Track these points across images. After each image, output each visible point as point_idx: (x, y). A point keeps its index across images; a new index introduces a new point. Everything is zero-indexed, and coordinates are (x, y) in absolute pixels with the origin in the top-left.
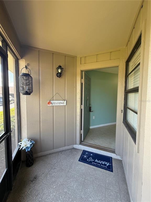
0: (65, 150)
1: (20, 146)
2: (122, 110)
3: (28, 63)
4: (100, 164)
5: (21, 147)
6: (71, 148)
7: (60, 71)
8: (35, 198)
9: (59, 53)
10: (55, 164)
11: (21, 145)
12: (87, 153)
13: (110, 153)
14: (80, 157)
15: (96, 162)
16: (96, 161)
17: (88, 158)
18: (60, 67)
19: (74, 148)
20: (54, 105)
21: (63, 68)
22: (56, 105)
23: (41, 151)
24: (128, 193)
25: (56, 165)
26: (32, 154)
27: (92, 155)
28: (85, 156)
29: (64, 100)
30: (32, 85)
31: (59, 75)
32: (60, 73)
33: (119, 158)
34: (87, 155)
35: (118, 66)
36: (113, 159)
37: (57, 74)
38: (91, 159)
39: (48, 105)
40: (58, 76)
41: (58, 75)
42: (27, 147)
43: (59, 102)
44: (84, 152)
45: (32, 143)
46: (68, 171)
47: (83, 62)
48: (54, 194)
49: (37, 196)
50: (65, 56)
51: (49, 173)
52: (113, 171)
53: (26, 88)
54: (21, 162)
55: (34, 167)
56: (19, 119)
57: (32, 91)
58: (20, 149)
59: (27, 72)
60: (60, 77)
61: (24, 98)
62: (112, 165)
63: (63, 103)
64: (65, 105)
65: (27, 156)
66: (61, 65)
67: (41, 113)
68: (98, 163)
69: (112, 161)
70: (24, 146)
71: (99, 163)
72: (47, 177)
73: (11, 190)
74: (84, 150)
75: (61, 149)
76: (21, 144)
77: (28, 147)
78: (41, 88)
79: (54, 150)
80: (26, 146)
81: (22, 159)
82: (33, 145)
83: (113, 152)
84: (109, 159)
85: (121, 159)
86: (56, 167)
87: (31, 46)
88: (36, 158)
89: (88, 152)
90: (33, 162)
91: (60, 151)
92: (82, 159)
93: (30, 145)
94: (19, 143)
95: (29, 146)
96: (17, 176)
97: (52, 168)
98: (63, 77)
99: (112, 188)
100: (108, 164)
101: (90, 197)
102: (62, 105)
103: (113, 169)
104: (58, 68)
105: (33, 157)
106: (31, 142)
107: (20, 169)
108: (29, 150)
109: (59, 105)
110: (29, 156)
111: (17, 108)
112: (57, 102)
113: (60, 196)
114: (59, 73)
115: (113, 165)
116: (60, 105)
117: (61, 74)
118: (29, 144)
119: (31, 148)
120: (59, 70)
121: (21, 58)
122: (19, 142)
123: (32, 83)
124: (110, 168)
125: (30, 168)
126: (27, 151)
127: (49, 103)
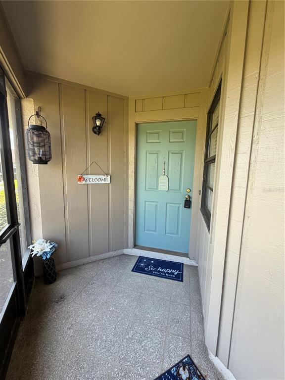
0: (109, 258)
1: (32, 251)
2: (200, 191)
3: (40, 106)
4: (165, 274)
5: (34, 253)
6: (119, 254)
7: (98, 123)
8: (66, 321)
9: (97, 89)
10: (93, 277)
11: (33, 249)
12: (145, 260)
13: (181, 257)
14: (134, 265)
15: (159, 271)
16: (160, 269)
17: (147, 266)
18: (99, 116)
19: (124, 254)
20: (88, 182)
21: (105, 119)
22: (93, 182)
23: (68, 260)
24: (201, 304)
25: (94, 279)
26: (53, 264)
27: (152, 262)
28: (142, 265)
29: (107, 175)
30: (50, 147)
31: (98, 130)
32: (100, 127)
33: (193, 263)
34: (145, 262)
35: (196, 120)
36: (184, 266)
37: (94, 128)
38: (151, 268)
39: (79, 183)
40: (95, 132)
41: (95, 130)
42: (44, 253)
43: (98, 177)
44: (141, 259)
45: (52, 246)
46: (116, 286)
47: (139, 108)
48: (94, 314)
49: (68, 319)
50: (108, 95)
51: (85, 291)
52: (184, 280)
53: (39, 152)
54: (35, 279)
55: (59, 284)
56: (27, 205)
57: (50, 158)
58: (33, 256)
59: (39, 124)
60: (98, 134)
61: (34, 169)
62: (182, 274)
63: (105, 180)
64: (109, 182)
65: (45, 268)
66: (100, 113)
67: (66, 196)
68: (162, 272)
69: (183, 268)
70: (39, 250)
71: (164, 272)
72: (81, 296)
73: (24, 315)
74: (140, 256)
75: (102, 256)
76: (33, 247)
77: (46, 252)
78: (65, 152)
79: (91, 257)
80: (43, 251)
81: (35, 274)
82: (54, 249)
83: (186, 255)
84: (179, 266)
85: (197, 265)
86: (95, 282)
87: (44, 74)
88: (61, 271)
89: (147, 258)
90: (56, 276)
91: (101, 260)
92: (138, 269)
93: (50, 249)
94: (31, 247)
95: (48, 250)
96: (30, 297)
97: (89, 283)
98: (104, 133)
99: (179, 301)
100: (177, 272)
101: (148, 313)
102: (103, 182)
103: (184, 279)
104: (95, 118)
105: (55, 268)
106: (51, 244)
107: (34, 288)
108: (48, 256)
109: (97, 182)
110: (49, 267)
111: (23, 187)
112: (94, 177)
113: (103, 316)
114: (98, 126)
115: (184, 273)
116: (99, 182)
117: (101, 129)
118: (47, 248)
119: (52, 254)
120: (97, 121)
121: (27, 97)
122: (28, 245)
123: (50, 143)
124: (179, 278)
125: (52, 286)
126: (44, 258)
127: (80, 179)
